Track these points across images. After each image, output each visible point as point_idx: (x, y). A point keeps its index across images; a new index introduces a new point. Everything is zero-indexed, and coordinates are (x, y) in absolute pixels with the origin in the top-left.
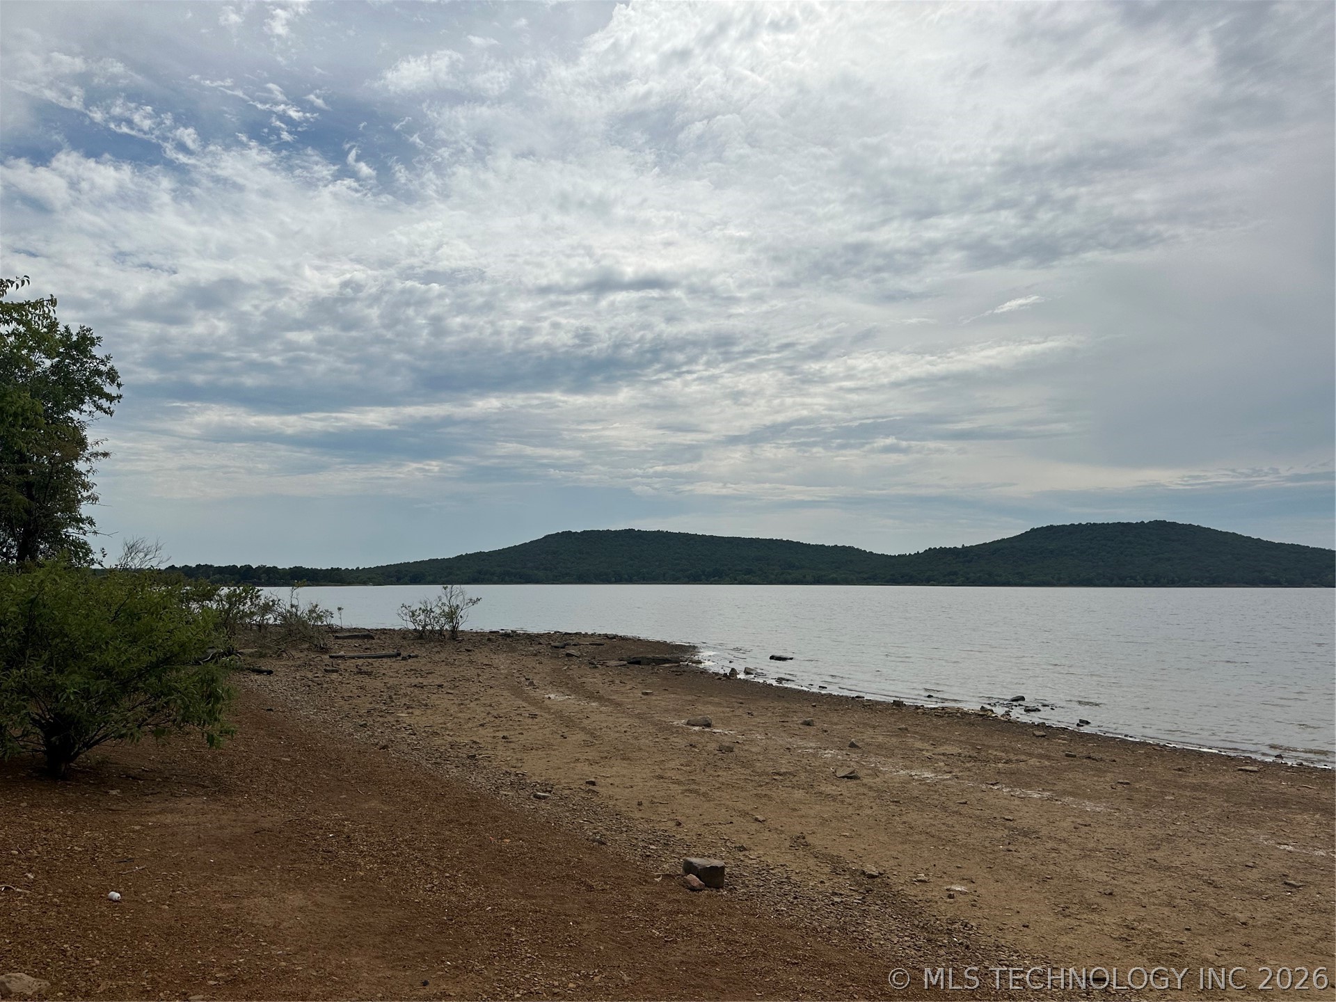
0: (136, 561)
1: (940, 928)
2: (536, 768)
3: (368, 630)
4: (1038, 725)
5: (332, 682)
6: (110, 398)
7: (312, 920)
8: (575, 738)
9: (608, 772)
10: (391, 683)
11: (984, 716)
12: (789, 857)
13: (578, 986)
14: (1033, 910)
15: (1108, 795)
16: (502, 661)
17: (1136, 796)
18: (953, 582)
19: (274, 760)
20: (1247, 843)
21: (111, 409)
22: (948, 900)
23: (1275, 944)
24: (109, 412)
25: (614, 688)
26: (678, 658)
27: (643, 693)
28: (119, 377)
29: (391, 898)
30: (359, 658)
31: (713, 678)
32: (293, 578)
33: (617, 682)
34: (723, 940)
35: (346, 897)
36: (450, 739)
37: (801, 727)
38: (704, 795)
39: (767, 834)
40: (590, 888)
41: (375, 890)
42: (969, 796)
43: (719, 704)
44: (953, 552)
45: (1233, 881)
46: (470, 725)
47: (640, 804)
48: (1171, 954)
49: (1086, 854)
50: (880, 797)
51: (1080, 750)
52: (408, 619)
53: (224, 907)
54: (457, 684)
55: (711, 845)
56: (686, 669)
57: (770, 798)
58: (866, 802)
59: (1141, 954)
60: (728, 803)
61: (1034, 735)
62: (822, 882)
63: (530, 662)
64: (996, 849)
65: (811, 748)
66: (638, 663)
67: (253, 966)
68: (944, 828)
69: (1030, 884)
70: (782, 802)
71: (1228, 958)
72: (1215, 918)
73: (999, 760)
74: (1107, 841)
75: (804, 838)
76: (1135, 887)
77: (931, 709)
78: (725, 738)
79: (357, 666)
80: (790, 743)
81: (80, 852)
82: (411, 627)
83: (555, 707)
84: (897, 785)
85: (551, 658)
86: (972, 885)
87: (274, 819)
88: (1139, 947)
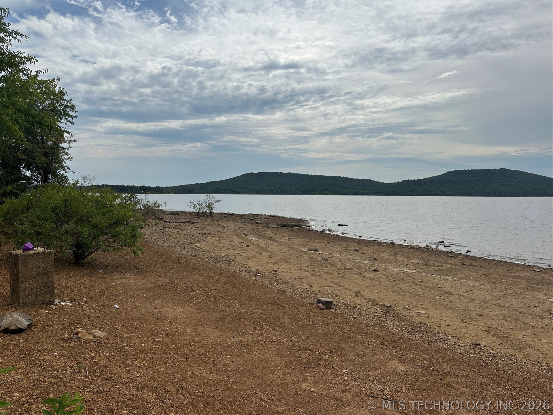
0: (86, 184)
1: (416, 325)
2: (252, 264)
3: (176, 212)
4: (450, 252)
5: (167, 231)
6: (72, 117)
7: (188, 316)
8: (265, 254)
9: (281, 267)
10: (190, 232)
11: (427, 248)
12: (355, 299)
13: (287, 340)
14: (451, 320)
15: (479, 279)
16: (231, 225)
17: (491, 280)
18: (413, 194)
19: (155, 260)
20: (535, 298)
21: (73, 122)
22: (418, 316)
23: (545, 334)
24: (72, 123)
25: (277, 236)
26: (301, 224)
27: (289, 238)
28: (76, 108)
29: (213, 309)
30: (175, 222)
31: (316, 232)
32: (141, 190)
33: (278, 233)
34: (337, 326)
35: (197, 308)
36: (218, 254)
37: (354, 252)
38: (319, 276)
39: (345, 291)
40: (284, 307)
41: (207, 306)
42: (423, 279)
43: (320, 243)
44: (414, 181)
45: (529, 312)
46: (224, 249)
47: (295, 279)
48: (505, 336)
49: (471, 301)
50: (388, 278)
51: (467, 262)
52: (193, 207)
53: (155, 311)
54: (216, 233)
55: (325, 294)
56: (304, 229)
57: (345, 278)
58: (383, 280)
59: (493, 336)
60: (328, 279)
61: (449, 256)
62: (369, 308)
63: (242, 225)
64: (435, 298)
65: (359, 260)
66: (285, 226)
67: (172, 330)
68: (414, 290)
69: (449, 311)
70: (350, 279)
71: (527, 338)
72: (522, 325)
73: (435, 265)
74: (479, 296)
75: (360, 292)
76: (490, 313)
77: (406, 245)
78: (324, 255)
79: (175, 226)
80: (350, 258)
81: (98, 292)
82: (194, 210)
83: (256, 243)
84: (394, 274)
85: (250, 224)
86: (427, 311)
87: (162, 281)
88: (492, 334)
